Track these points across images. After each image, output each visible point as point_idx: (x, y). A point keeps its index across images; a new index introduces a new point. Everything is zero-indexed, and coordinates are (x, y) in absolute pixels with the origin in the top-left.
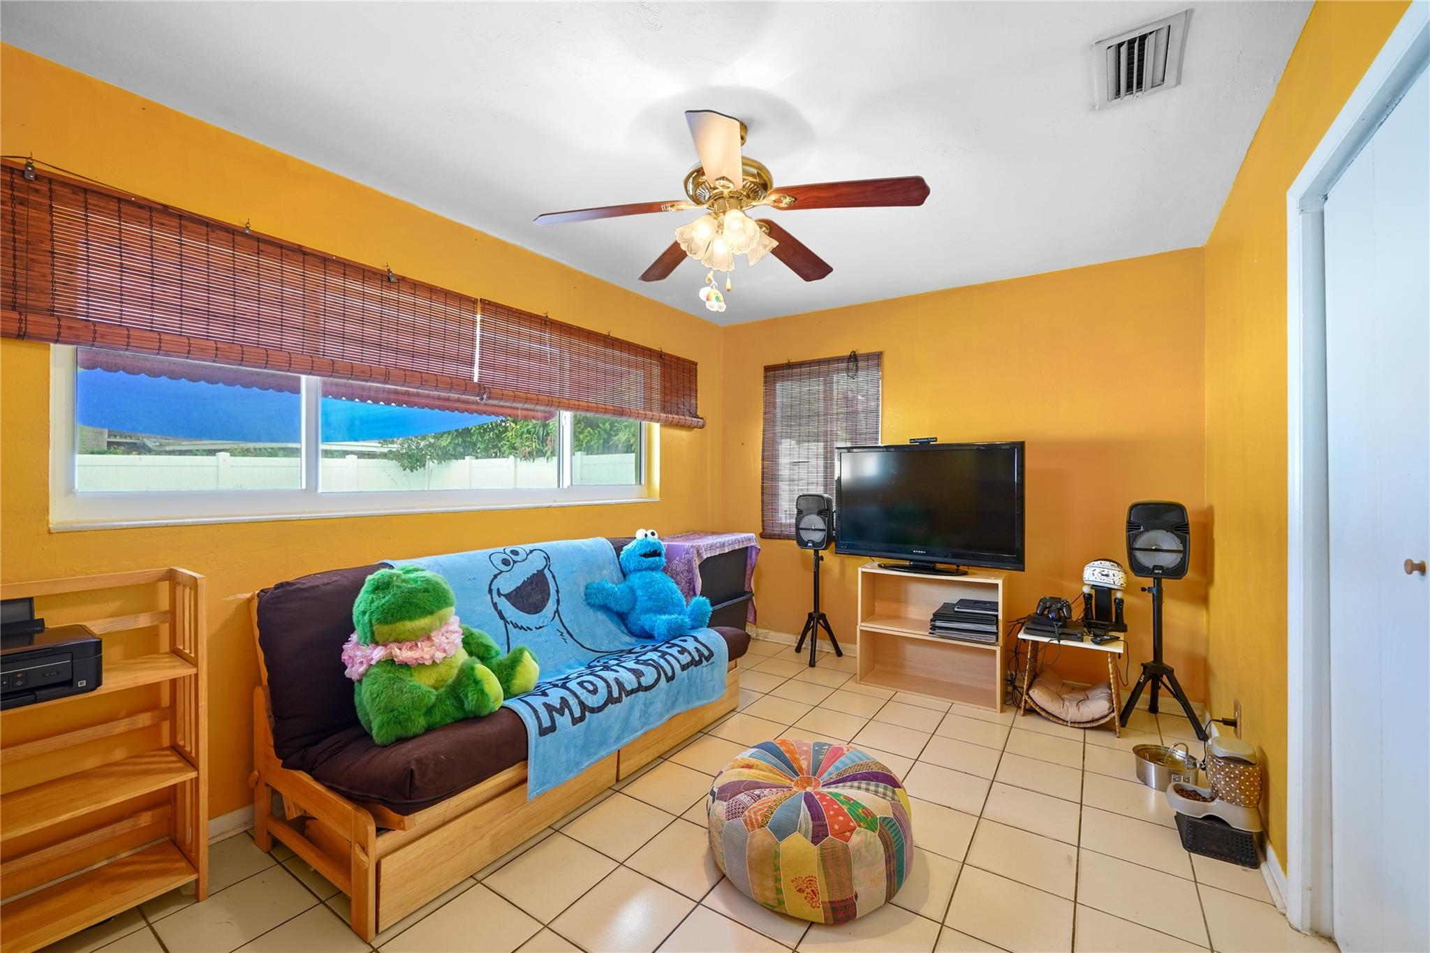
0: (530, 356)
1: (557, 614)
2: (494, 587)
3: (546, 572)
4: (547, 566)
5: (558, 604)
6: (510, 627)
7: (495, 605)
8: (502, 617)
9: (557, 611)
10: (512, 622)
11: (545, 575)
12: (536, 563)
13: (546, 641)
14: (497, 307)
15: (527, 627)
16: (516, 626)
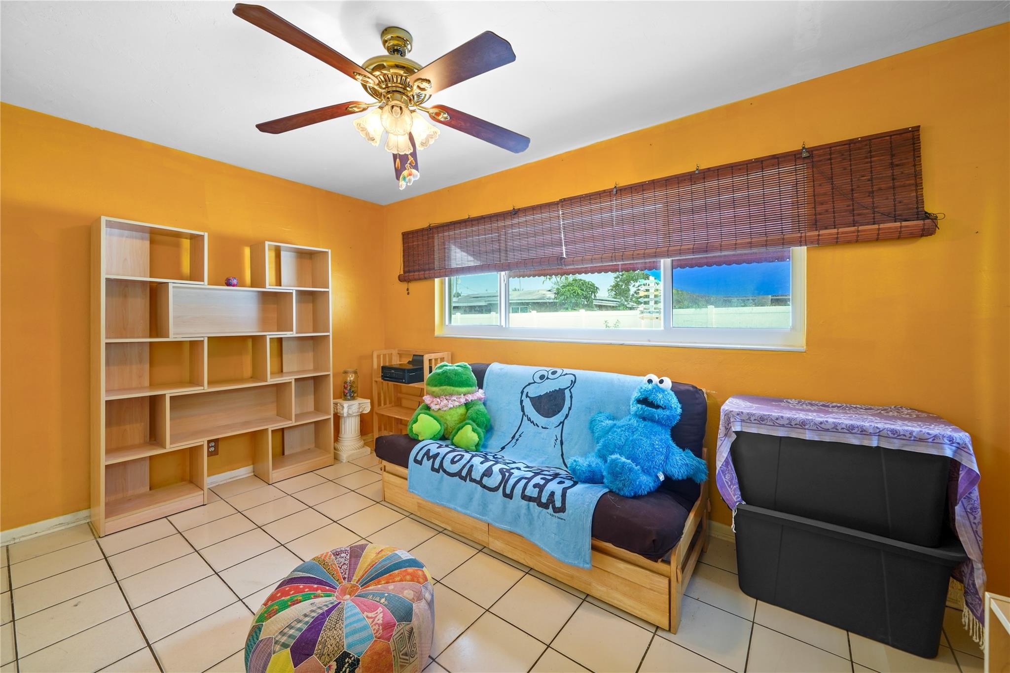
0: (602, 225)
1: (561, 425)
2: (525, 391)
3: (567, 392)
4: (570, 388)
5: (566, 418)
6: (525, 418)
7: (522, 402)
8: (523, 410)
9: (562, 423)
10: (527, 416)
11: (564, 393)
12: (564, 383)
13: (543, 439)
14: (571, 200)
15: (536, 424)
16: (529, 419)
